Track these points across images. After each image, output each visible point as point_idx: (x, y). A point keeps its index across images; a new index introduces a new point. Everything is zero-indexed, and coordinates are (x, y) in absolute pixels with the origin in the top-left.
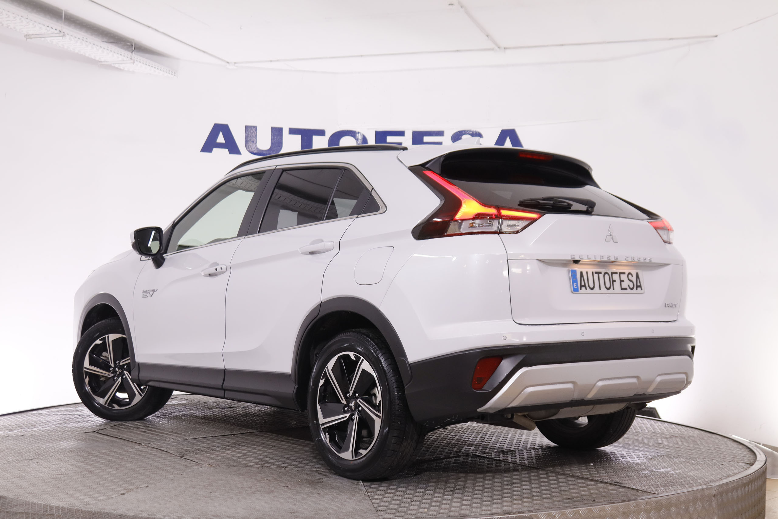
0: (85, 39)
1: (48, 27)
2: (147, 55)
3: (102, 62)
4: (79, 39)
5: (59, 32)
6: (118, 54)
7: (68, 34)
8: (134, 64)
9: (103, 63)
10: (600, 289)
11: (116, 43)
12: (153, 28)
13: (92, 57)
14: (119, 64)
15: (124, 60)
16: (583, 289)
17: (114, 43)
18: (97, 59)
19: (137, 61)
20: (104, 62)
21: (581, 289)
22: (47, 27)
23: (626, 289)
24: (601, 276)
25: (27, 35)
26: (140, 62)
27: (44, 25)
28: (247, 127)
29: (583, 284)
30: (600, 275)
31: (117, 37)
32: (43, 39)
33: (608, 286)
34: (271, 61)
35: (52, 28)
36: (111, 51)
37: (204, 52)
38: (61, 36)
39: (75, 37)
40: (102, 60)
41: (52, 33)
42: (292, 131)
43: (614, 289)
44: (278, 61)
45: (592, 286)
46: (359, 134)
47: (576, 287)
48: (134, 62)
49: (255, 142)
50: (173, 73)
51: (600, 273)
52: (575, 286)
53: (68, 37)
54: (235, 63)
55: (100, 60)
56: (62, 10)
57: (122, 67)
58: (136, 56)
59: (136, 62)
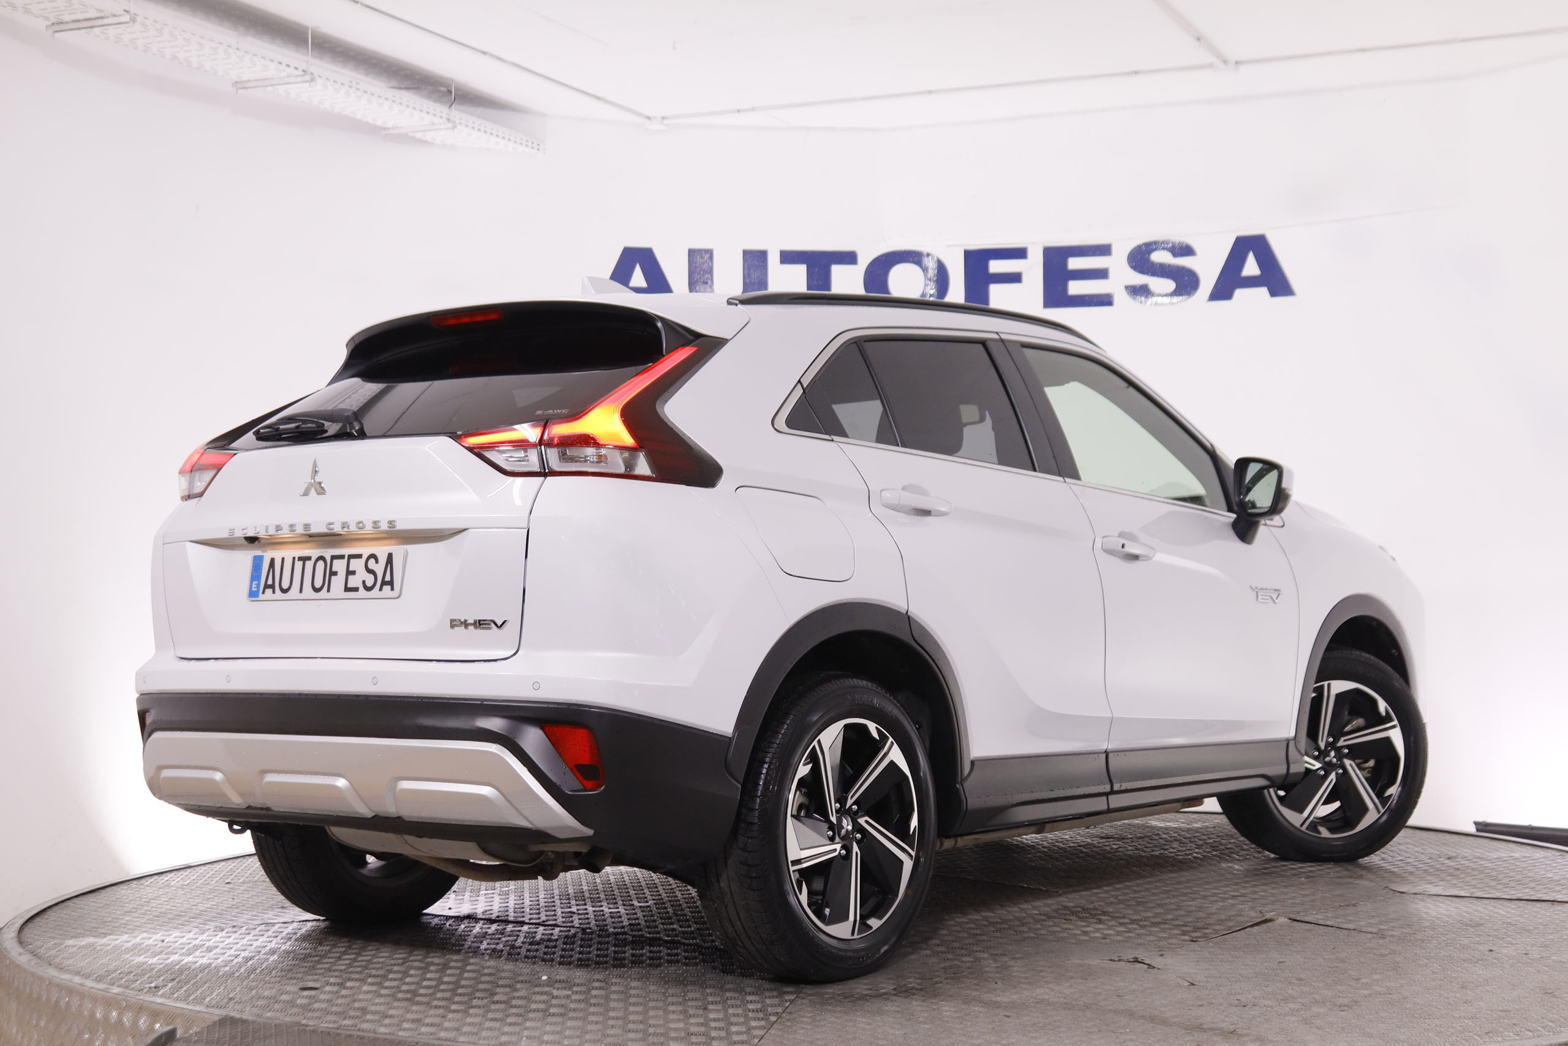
0: (354, 84)
1: (280, 63)
2: (480, 110)
3: (389, 129)
4: (342, 84)
5: (302, 73)
6: (421, 111)
7: (320, 77)
8: (455, 130)
9: (391, 132)
10: (301, 591)
11: (418, 88)
12: (492, 56)
13: (370, 120)
14: (424, 131)
15: (433, 124)
16: (269, 591)
17: (414, 88)
18: (379, 123)
19: (460, 124)
20: (393, 128)
21: (263, 593)
22: (280, 65)
23: (356, 589)
24: (309, 565)
25: (237, 82)
26: (467, 126)
27: (272, 61)
28: (692, 253)
29: (270, 582)
30: (307, 562)
31: (418, 77)
32: (270, 88)
33: (318, 585)
34: (739, 111)
35: (288, 66)
36: (408, 106)
37: (599, 98)
38: (307, 81)
39: (335, 82)
40: (390, 125)
41: (288, 76)
42: (788, 257)
43: (328, 591)
44: (753, 109)
45: (285, 586)
46: (930, 258)
47: (256, 589)
48: (454, 127)
49: (709, 283)
50: (535, 146)
51: (309, 558)
52: (254, 586)
53: (320, 82)
54: (663, 118)
55: (385, 126)
56: (307, 28)
57: (429, 137)
58: (458, 114)
59: (459, 127)
